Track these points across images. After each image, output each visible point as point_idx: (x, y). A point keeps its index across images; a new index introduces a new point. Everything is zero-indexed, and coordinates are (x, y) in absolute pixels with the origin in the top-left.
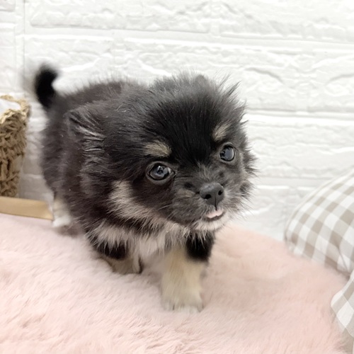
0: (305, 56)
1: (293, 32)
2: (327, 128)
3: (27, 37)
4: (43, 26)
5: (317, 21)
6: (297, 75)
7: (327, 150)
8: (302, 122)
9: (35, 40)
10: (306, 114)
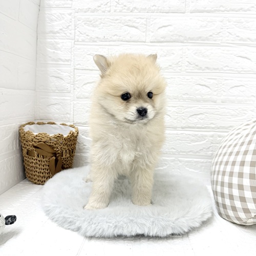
0: (179, 107)
1: (175, 99)
2: (189, 135)
3: (75, 102)
4: (81, 98)
5: (184, 95)
6: (177, 114)
7: (190, 143)
8: (180, 132)
9: (78, 103)
10: (181, 129)
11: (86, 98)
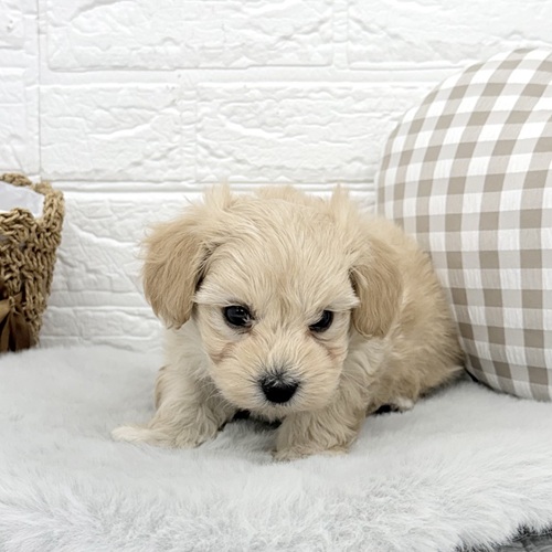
3: (44, 88)
4: (69, 70)
5: (507, 37)
9: (57, 92)
11: (92, 68)
